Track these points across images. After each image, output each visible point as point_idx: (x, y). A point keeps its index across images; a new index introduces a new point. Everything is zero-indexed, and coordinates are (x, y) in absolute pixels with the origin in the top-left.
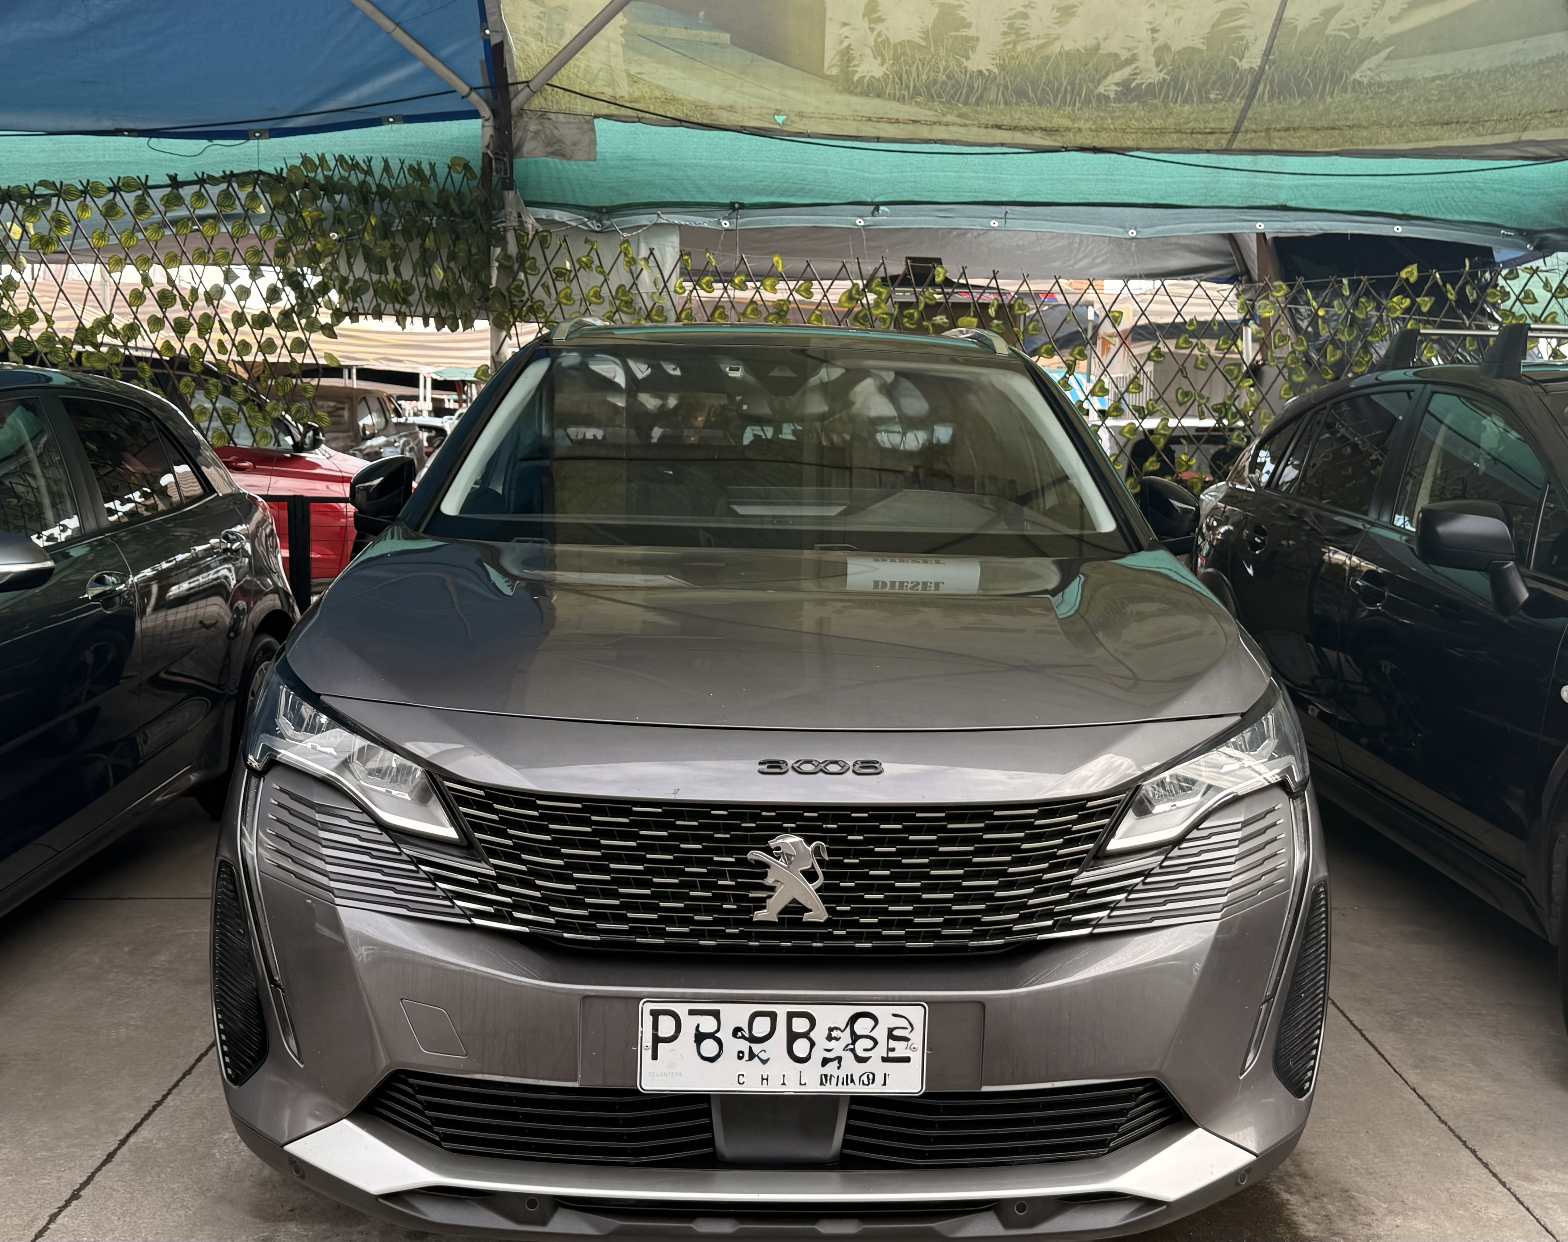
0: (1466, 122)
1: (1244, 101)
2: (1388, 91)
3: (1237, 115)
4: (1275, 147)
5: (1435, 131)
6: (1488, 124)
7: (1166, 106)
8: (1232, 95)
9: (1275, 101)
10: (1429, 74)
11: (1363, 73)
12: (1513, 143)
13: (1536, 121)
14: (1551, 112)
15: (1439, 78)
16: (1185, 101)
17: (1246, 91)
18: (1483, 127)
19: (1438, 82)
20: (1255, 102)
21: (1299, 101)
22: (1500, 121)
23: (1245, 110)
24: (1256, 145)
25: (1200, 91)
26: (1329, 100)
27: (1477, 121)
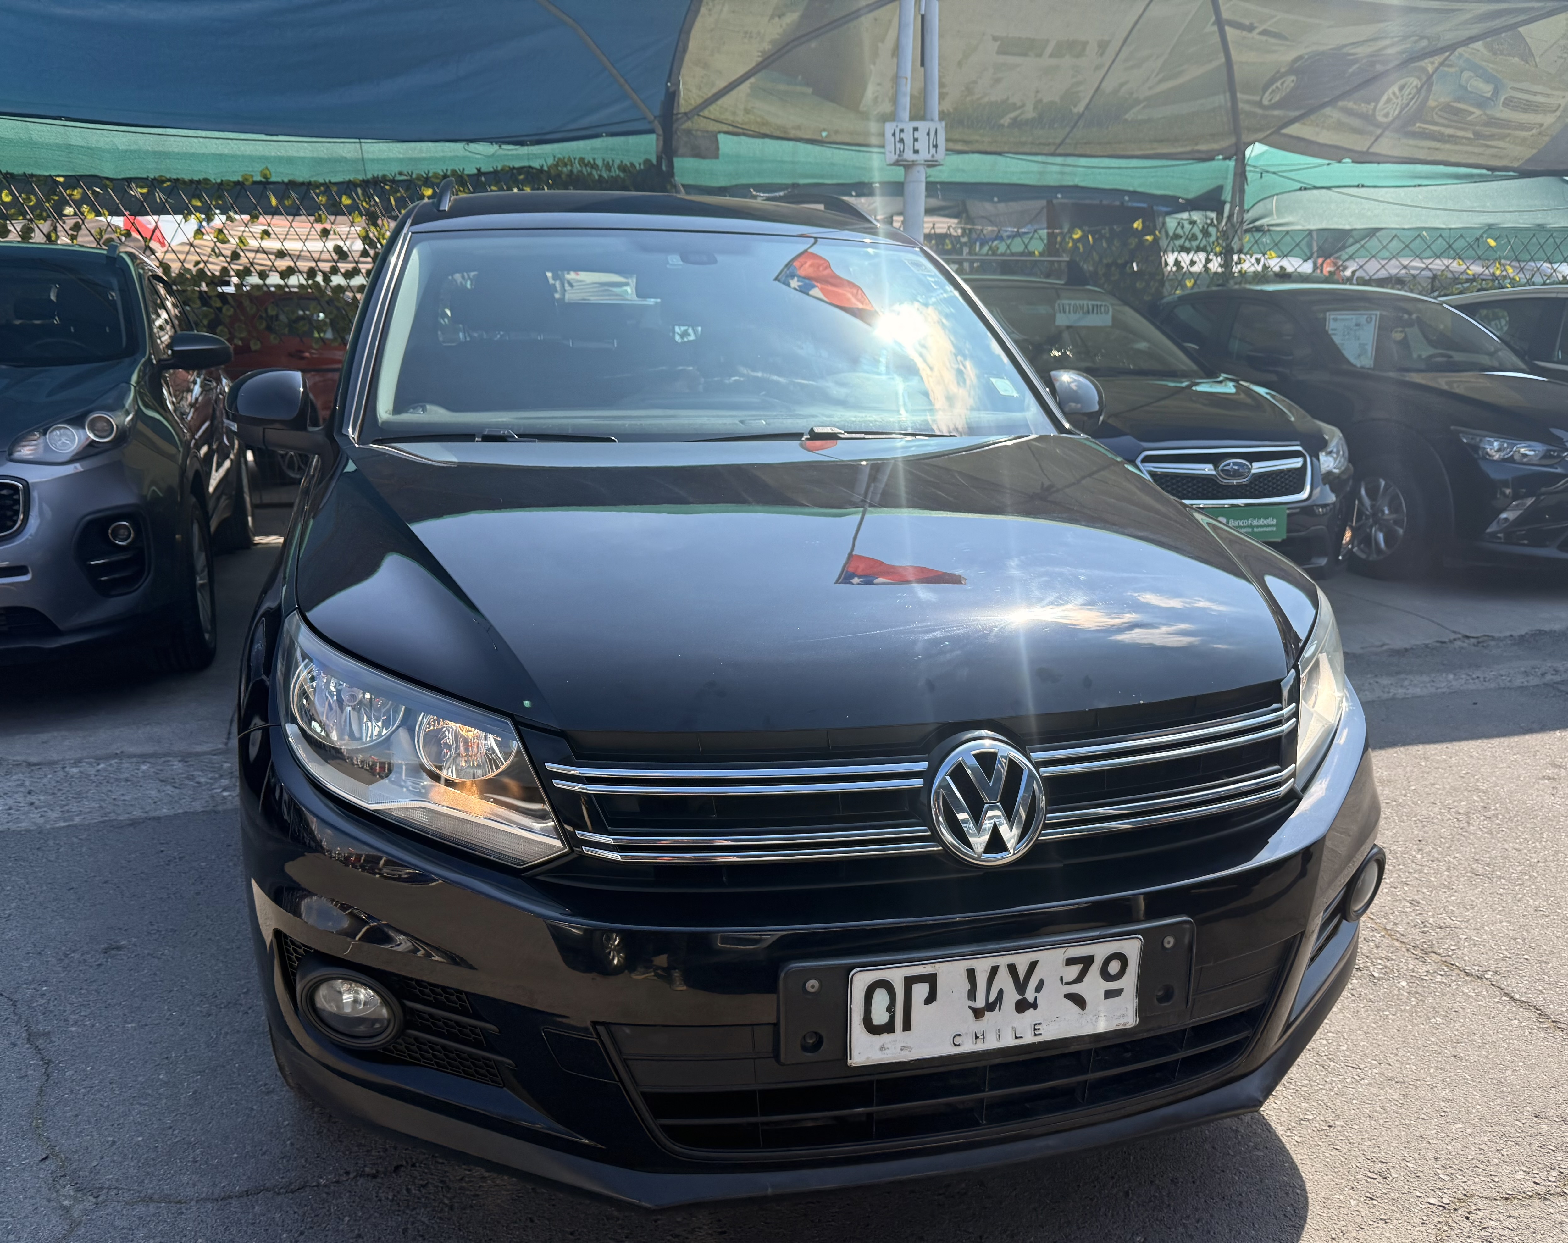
0: (1170, 141)
1: (1070, 128)
2: (1140, 124)
3: (1064, 136)
4: (1077, 152)
6: (1180, 143)
7: (1031, 130)
8: (1065, 125)
9: (1085, 129)
10: (1159, 116)
14: (1210, 135)
15: (1164, 118)
16: (1041, 128)
17: (1073, 123)
18: (1177, 143)
19: (1162, 120)
20: (1075, 129)
21: (1096, 129)
22: (1186, 140)
24: (1068, 151)
25: (1050, 123)
26: (1110, 128)
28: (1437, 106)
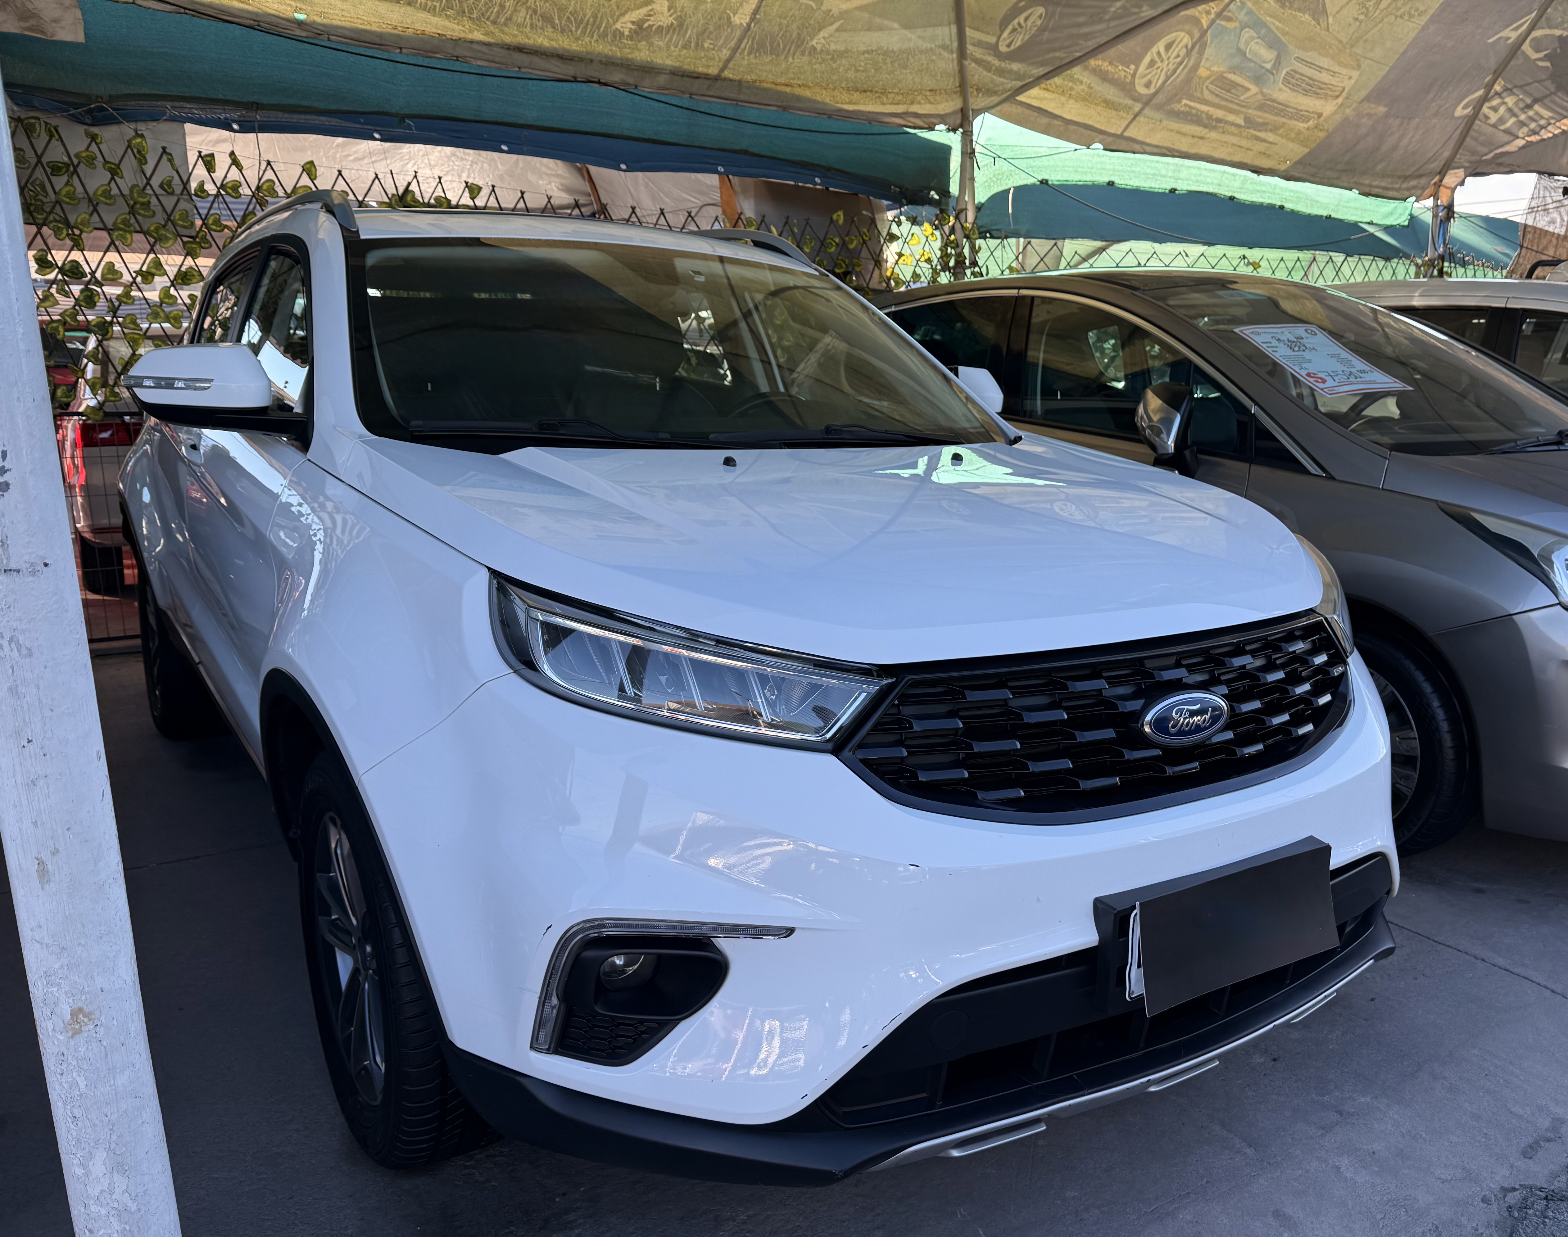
0: (876, 92)
1: (729, 52)
2: (833, 59)
3: (721, 65)
5: (856, 96)
6: (890, 96)
7: (668, 47)
8: (721, 47)
9: (752, 56)
10: (863, 48)
11: (817, 42)
12: (904, 113)
13: (919, 98)
14: (931, 91)
15: (867, 52)
16: (684, 47)
17: (732, 44)
18: (887, 97)
19: (866, 55)
20: (738, 54)
21: (770, 58)
22: (898, 94)
23: (728, 61)
25: (698, 39)
26: (790, 60)
27: (884, 92)
28: (1208, 78)
